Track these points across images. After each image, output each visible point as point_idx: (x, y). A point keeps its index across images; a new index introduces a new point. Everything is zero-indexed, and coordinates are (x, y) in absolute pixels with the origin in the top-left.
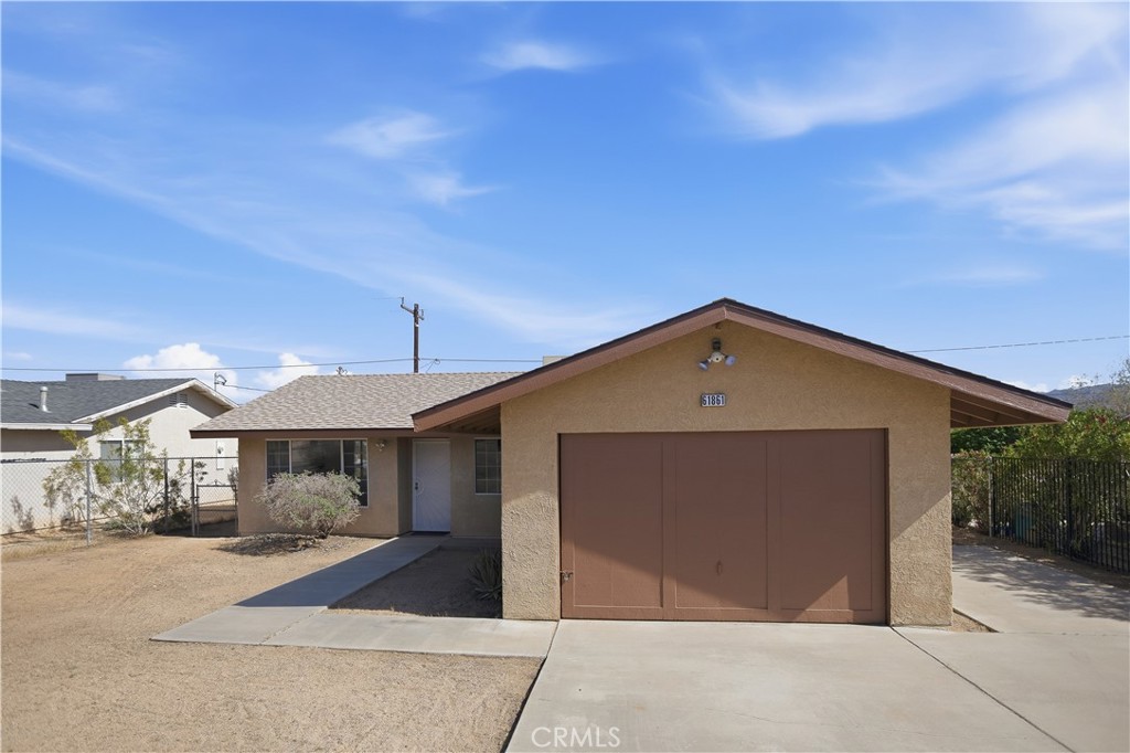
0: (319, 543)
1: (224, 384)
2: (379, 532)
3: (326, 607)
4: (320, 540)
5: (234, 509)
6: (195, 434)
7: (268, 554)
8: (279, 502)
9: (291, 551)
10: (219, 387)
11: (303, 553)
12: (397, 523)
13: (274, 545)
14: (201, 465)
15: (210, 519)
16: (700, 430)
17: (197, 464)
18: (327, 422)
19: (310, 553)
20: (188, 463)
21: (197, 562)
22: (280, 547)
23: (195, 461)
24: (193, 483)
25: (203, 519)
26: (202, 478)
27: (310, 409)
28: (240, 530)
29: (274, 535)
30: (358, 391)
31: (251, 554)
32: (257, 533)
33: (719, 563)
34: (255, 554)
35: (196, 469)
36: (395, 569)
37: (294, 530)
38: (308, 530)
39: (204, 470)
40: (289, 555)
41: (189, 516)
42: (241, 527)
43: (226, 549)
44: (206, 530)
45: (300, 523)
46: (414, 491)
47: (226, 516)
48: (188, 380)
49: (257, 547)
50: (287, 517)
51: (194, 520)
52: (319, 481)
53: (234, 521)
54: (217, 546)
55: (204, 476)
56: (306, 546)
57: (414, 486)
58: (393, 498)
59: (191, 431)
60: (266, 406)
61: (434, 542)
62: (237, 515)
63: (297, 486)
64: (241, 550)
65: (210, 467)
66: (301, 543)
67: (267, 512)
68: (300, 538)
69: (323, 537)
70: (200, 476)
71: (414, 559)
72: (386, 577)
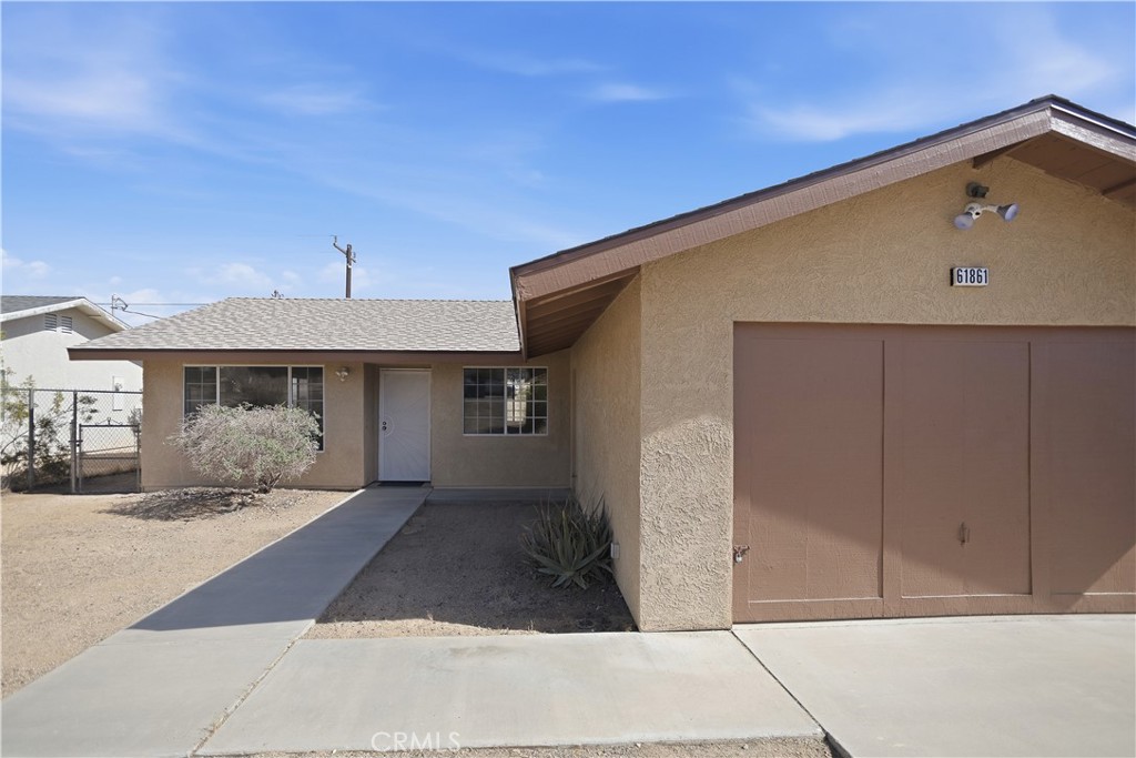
0: (260, 500)
1: (124, 309)
2: (339, 484)
3: (313, 622)
4: (262, 495)
5: (135, 457)
6: (75, 354)
7: (187, 518)
8: (205, 445)
9: (221, 512)
10: (118, 312)
11: (240, 514)
12: (362, 471)
13: (196, 504)
14: (89, 401)
15: (102, 470)
16: (949, 323)
17: (82, 399)
18: (270, 342)
19: (249, 514)
20: (68, 399)
21: (70, 533)
22: (204, 506)
23: (79, 395)
24: (74, 423)
25: (89, 470)
26: (90, 418)
27: (246, 329)
28: (144, 483)
29: (193, 490)
30: (305, 312)
31: (161, 518)
32: (168, 488)
33: (963, 528)
34: (167, 518)
35: (79, 405)
36: (389, 537)
37: (229, 482)
38: (246, 483)
39: (93, 407)
40: (220, 518)
41: (69, 467)
42: (145, 481)
43: (121, 511)
44: (93, 484)
45: (239, 473)
46: (381, 433)
47: (124, 466)
48: (74, 298)
49: (170, 508)
50: (218, 466)
51: (74, 473)
52: (263, 417)
53: (134, 472)
54: (108, 508)
55: (93, 415)
56: (243, 505)
57: (381, 426)
58: (358, 440)
59: (69, 350)
60: (184, 324)
61: (418, 495)
62: (139, 464)
63: (233, 423)
64: (145, 512)
65: (102, 402)
66: (236, 500)
67: (188, 459)
68: (232, 493)
69: (266, 491)
70: (87, 414)
71: (405, 519)
72: (382, 552)
